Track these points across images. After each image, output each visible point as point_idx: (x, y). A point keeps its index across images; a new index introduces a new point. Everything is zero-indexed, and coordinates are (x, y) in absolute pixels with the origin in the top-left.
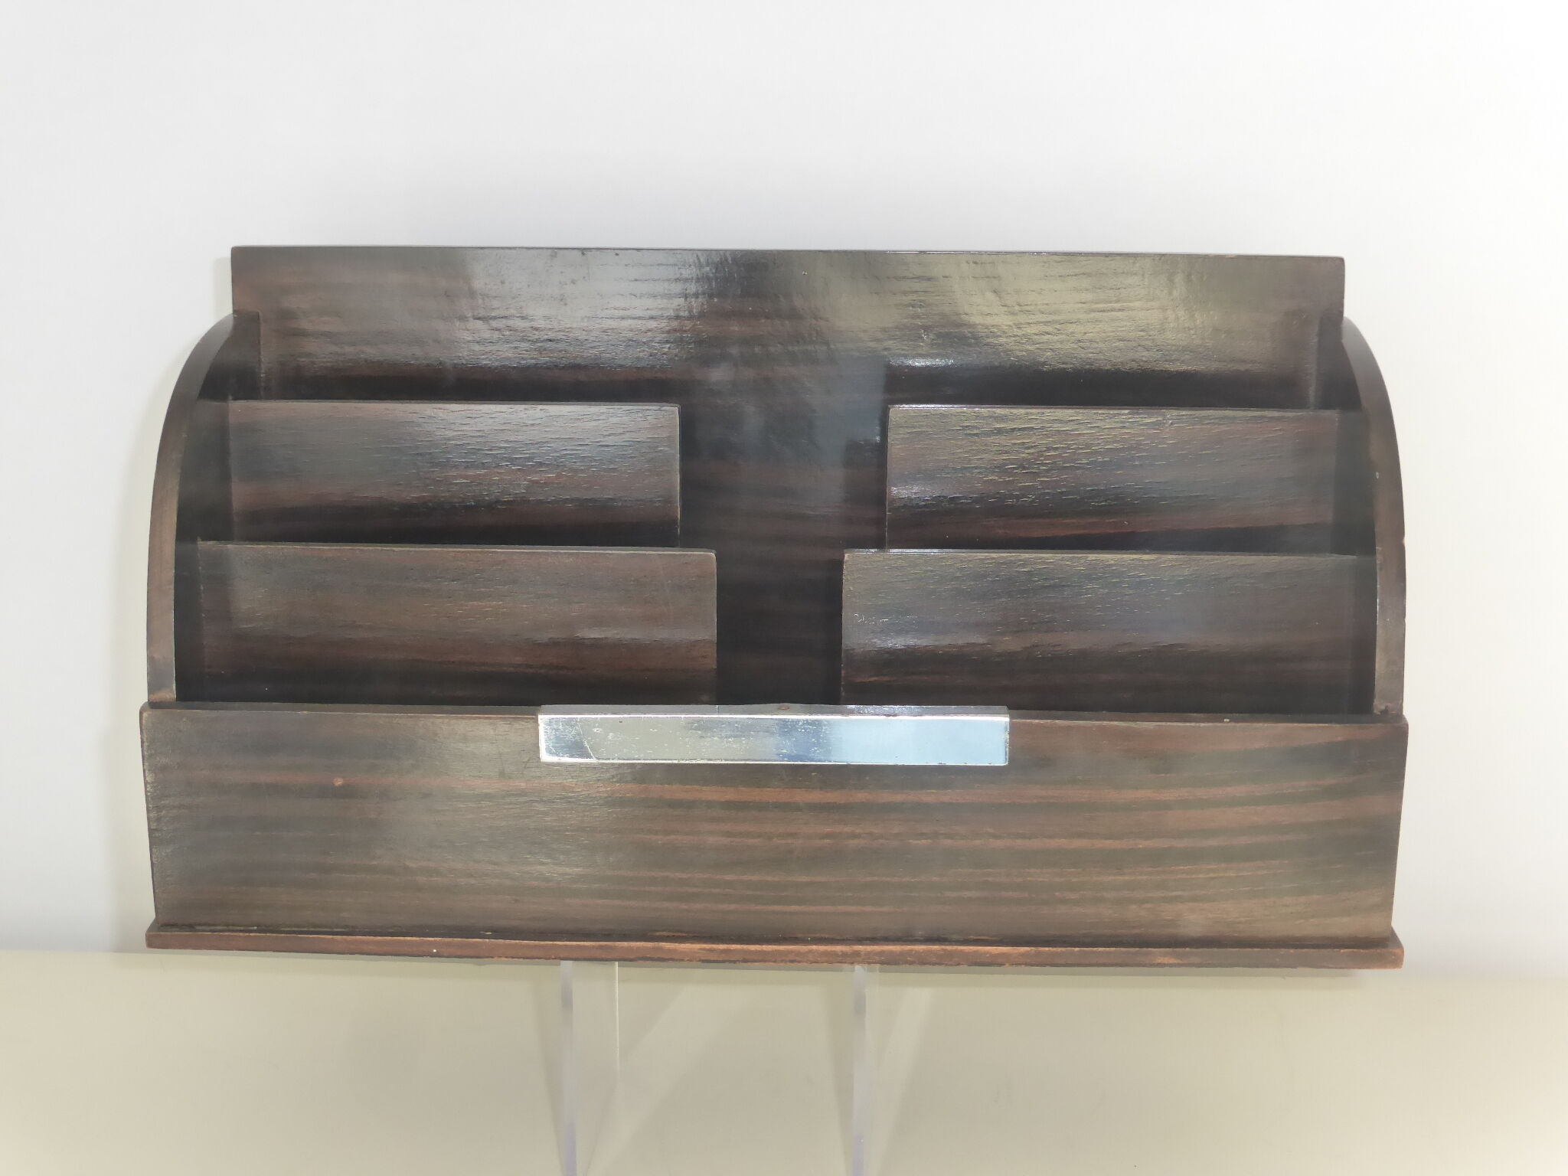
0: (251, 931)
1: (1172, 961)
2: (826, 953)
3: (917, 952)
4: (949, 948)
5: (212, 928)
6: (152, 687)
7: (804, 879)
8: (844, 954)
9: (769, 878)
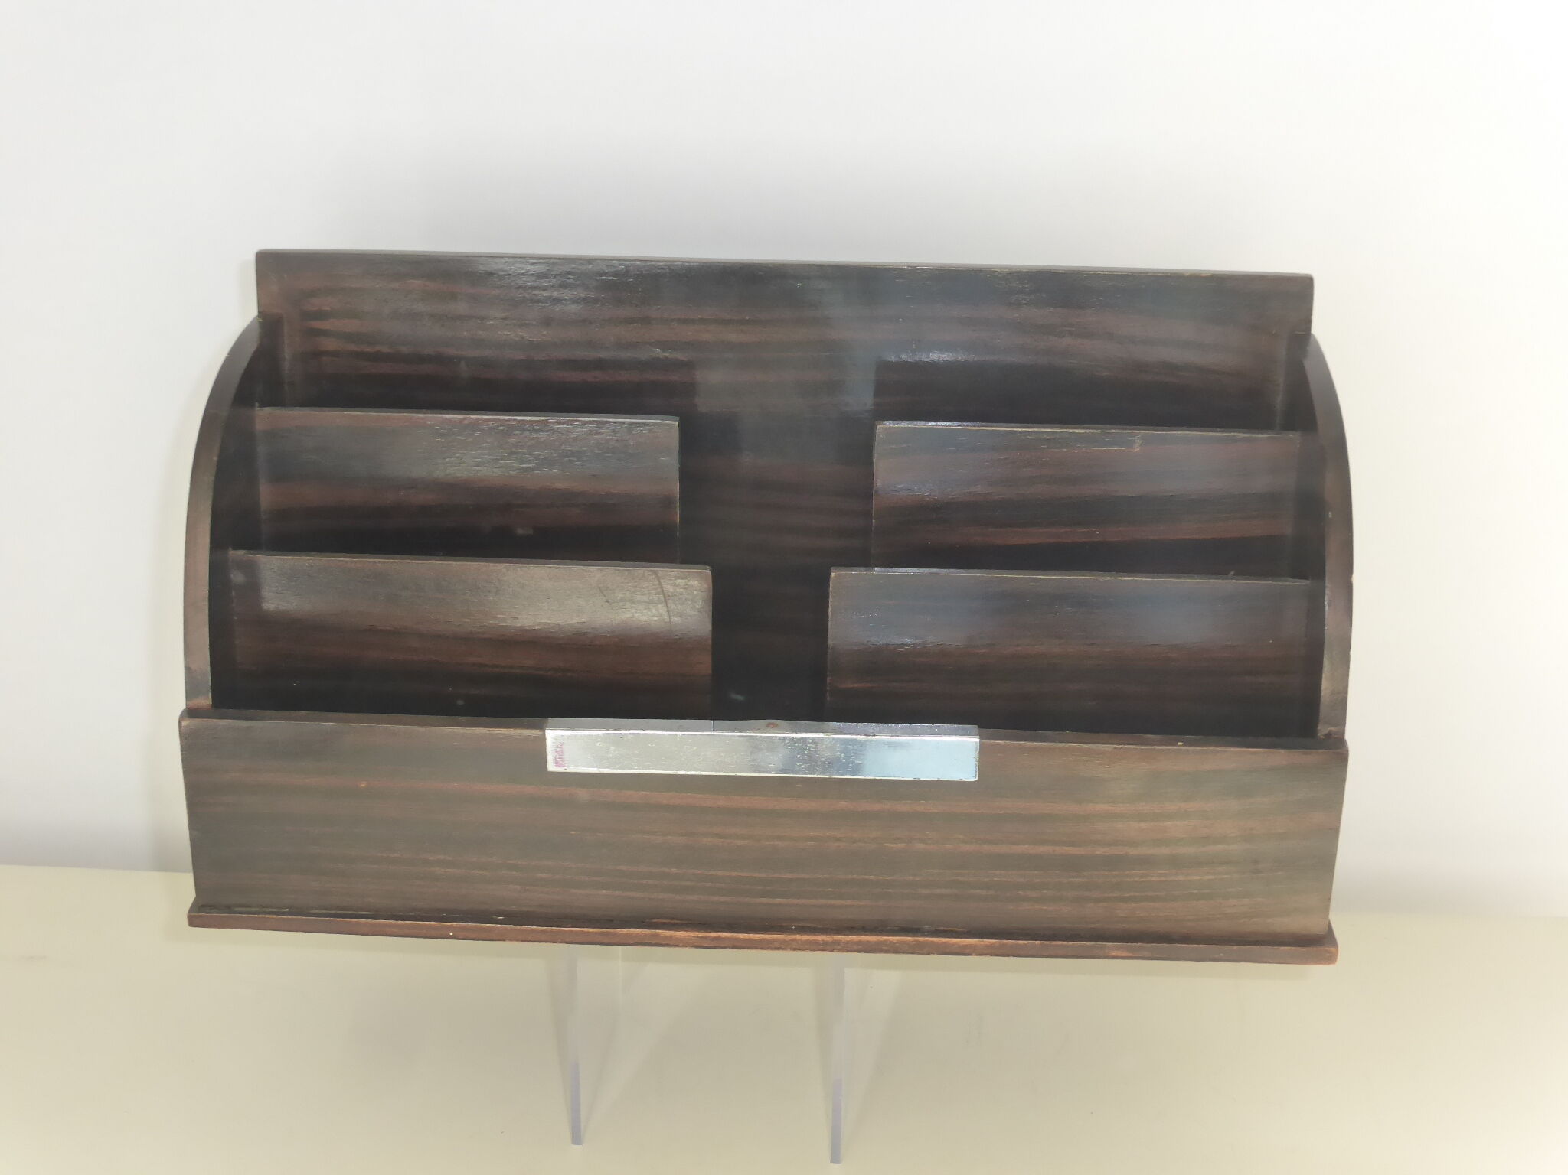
0: (284, 914)
1: (1125, 954)
2: (808, 942)
3: (892, 942)
4: (921, 939)
5: (248, 909)
6: (189, 695)
7: (789, 876)
8: (825, 943)
9: (756, 875)
